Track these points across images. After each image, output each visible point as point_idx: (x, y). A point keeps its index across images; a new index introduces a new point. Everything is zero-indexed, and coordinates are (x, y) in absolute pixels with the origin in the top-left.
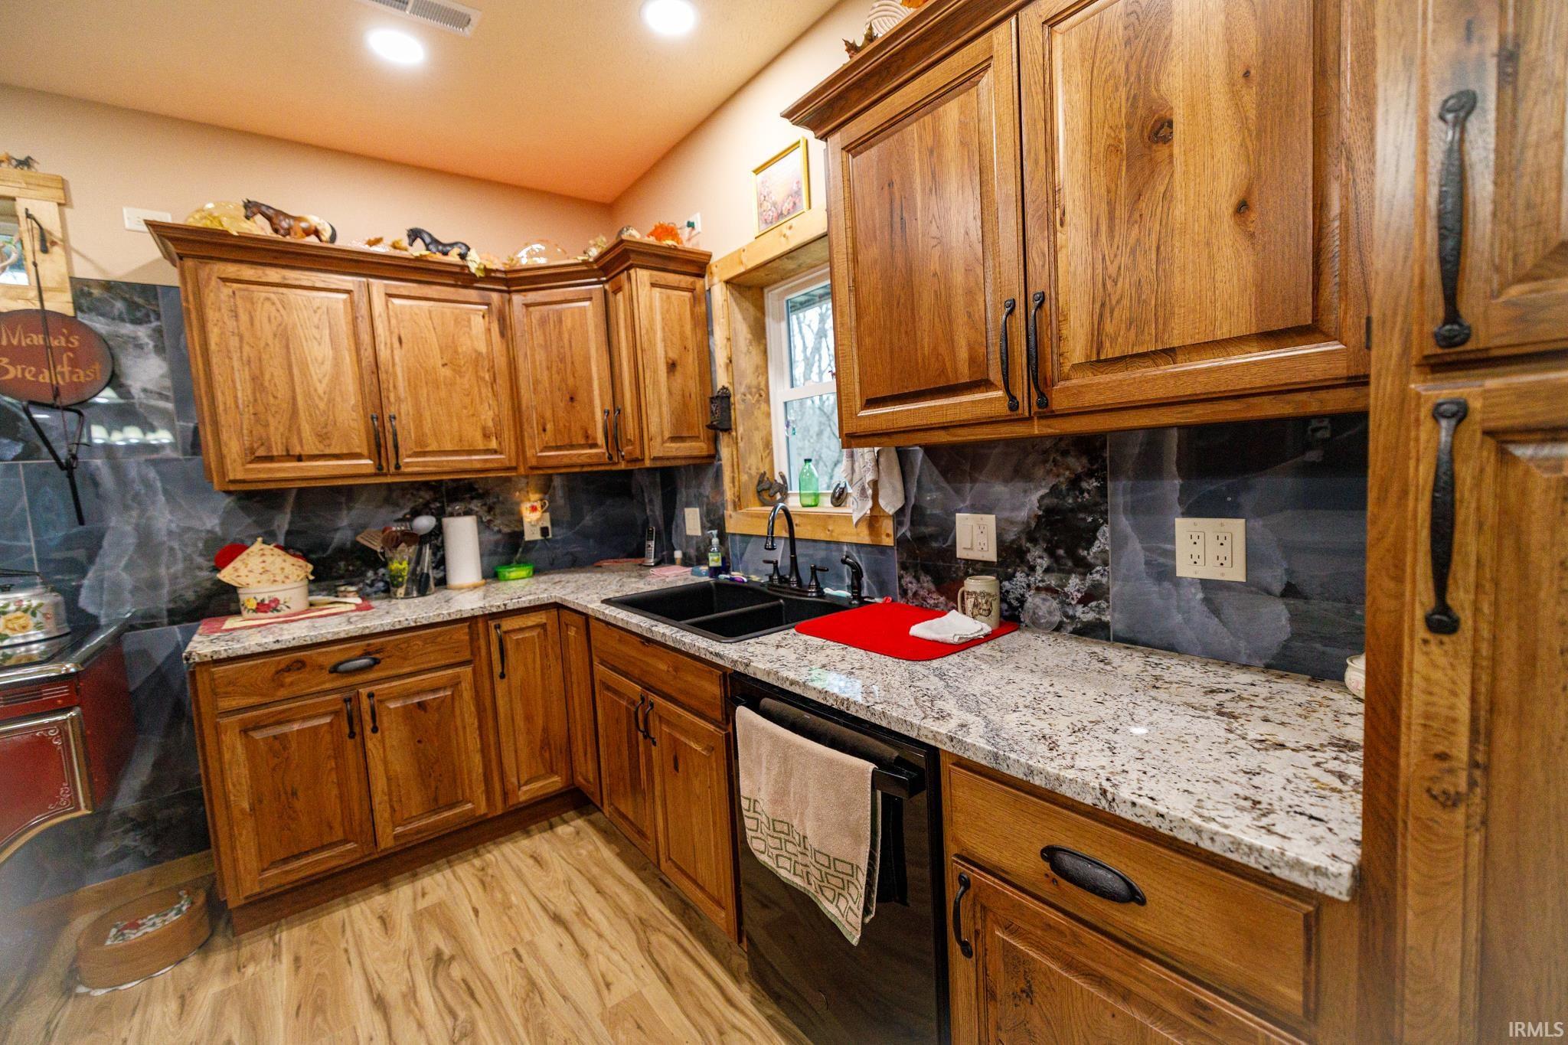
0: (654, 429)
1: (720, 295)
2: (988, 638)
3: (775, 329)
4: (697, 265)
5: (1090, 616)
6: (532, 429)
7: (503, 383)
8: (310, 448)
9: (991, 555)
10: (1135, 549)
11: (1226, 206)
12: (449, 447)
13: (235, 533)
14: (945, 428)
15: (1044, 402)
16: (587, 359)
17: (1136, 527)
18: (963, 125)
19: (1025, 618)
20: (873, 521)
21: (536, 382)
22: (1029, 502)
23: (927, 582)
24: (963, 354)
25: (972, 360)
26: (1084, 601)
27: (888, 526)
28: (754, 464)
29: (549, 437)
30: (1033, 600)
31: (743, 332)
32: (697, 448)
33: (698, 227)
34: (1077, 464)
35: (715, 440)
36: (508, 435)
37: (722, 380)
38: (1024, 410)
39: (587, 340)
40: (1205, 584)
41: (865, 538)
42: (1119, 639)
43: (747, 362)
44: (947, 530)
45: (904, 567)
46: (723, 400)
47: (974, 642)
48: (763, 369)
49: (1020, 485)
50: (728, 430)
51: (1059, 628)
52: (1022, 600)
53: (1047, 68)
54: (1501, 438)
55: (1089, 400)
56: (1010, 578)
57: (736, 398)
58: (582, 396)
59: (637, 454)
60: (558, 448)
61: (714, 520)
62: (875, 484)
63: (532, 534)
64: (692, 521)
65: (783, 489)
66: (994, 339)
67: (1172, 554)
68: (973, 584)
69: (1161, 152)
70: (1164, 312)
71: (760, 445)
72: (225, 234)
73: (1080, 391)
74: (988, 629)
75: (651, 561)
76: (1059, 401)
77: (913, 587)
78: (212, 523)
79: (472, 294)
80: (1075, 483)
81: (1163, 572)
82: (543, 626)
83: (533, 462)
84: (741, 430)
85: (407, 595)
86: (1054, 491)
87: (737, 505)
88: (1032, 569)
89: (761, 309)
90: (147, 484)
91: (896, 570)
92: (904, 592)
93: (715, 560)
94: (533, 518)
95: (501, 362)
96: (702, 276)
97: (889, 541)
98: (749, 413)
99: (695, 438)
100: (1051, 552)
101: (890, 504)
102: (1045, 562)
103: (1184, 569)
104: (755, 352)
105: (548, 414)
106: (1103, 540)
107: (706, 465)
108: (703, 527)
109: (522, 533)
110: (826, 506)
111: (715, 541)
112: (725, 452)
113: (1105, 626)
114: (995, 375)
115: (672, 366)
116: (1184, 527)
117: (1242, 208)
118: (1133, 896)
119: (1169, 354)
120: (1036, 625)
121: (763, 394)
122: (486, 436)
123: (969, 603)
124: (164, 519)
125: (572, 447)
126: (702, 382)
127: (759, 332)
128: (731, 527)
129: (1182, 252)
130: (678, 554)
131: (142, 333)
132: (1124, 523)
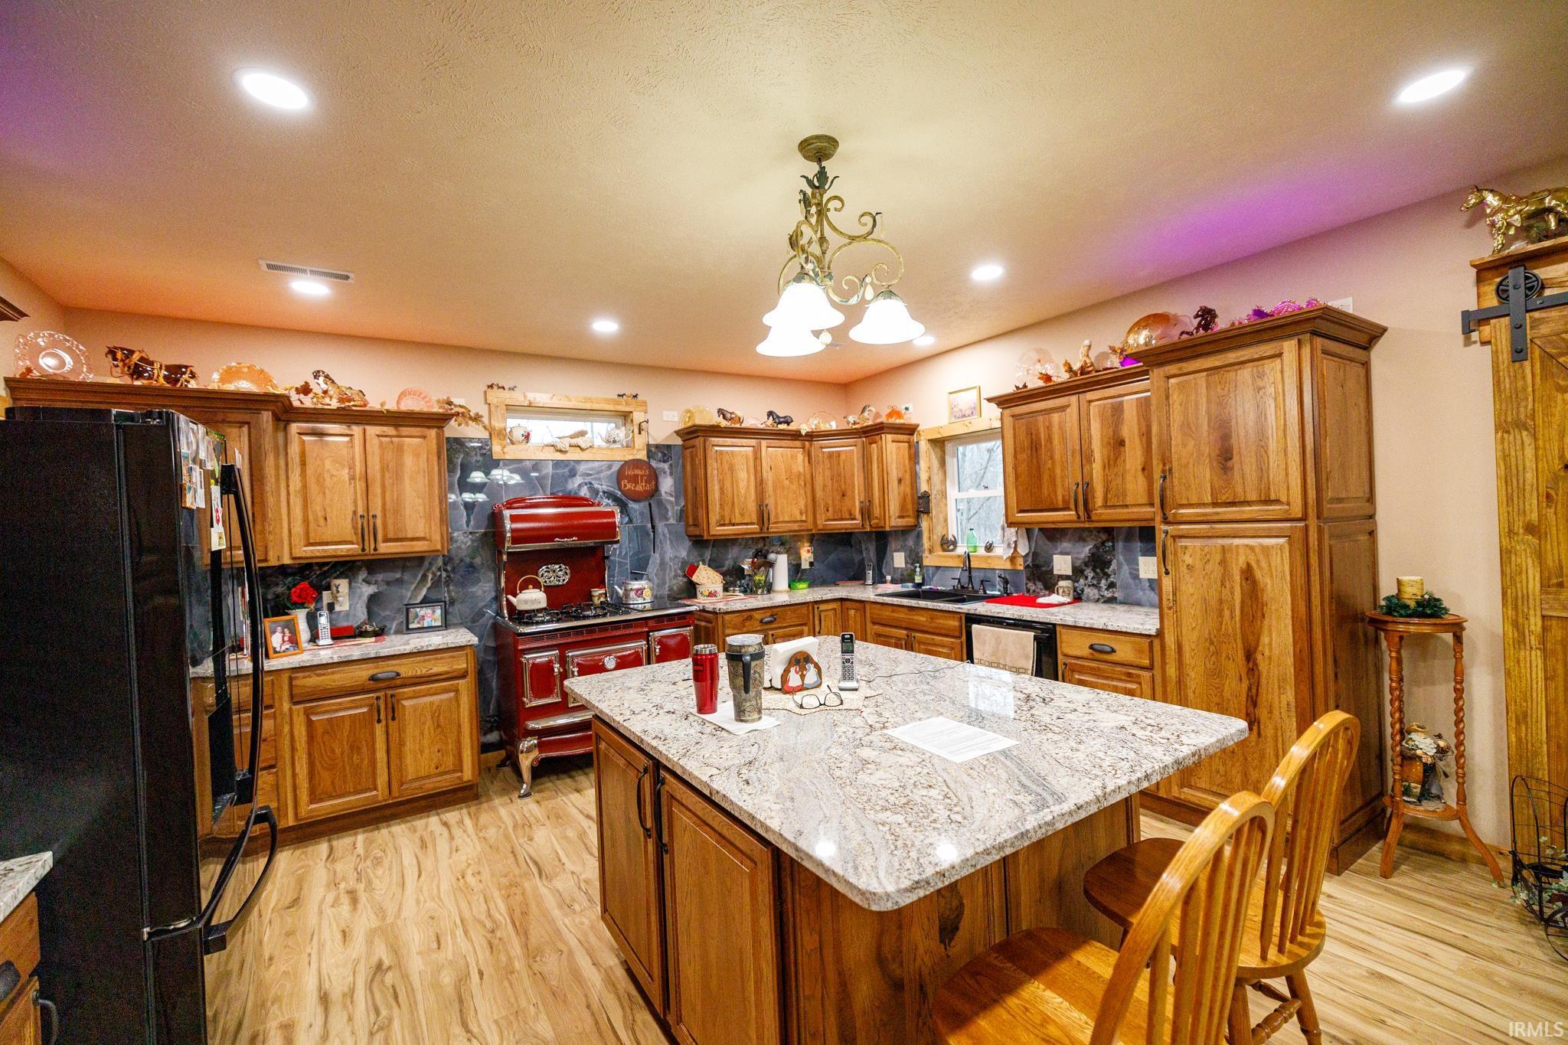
0: (892, 512)
1: (924, 446)
2: (1069, 603)
3: (950, 462)
4: (911, 430)
5: (1110, 595)
6: (821, 510)
7: (809, 486)
8: (737, 521)
9: (1070, 573)
10: (1125, 568)
11: (1140, 468)
12: (787, 519)
13: (692, 559)
14: (1053, 523)
15: (1089, 517)
16: (853, 475)
17: (1126, 560)
18: (1060, 422)
19: (1084, 597)
20: (1012, 559)
21: (825, 486)
22: (1085, 551)
23: (1040, 585)
24: (1060, 498)
25: (1064, 501)
26: (1107, 589)
27: (1020, 561)
28: (939, 532)
29: (830, 514)
30: (1087, 590)
31: (936, 463)
32: (910, 521)
33: (911, 409)
34: (1104, 537)
35: (918, 517)
36: (810, 513)
37: (924, 487)
38: (1082, 519)
39: (852, 464)
40: (1150, 580)
41: (1008, 566)
42: (1121, 603)
43: (937, 479)
44: (1049, 562)
45: (1028, 579)
46: (926, 497)
47: (1064, 604)
48: (944, 482)
49: (1081, 544)
50: (927, 512)
51: (1098, 601)
52: (1082, 591)
53: (1088, 414)
54: (1174, 537)
55: (1103, 517)
56: (1077, 581)
57: (932, 497)
58: (849, 493)
59: (882, 524)
60: (834, 520)
61: (915, 558)
62: (1016, 542)
63: (805, 565)
64: (899, 560)
65: (954, 543)
66: (1072, 495)
67: (1138, 570)
68: (1062, 583)
69: (1122, 449)
70: (1124, 495)
71: (942, 519)
72: (718, 426)
73: (1101, 514)
74: (1069, 600)
75: (870, 582)
76: (1094, 518)
77: (1033, 588)
78: (684, 554)
79: (798, 443)
80: (1103, 543)
81: (1135, 576)
82: (835, 609)
83: (820, 527)
84: (934, 512)
85: (762, 594)
86: (1095, 546)
87: (931, 551)
88: (1087, 578)
89: (944, 452)
90: (664, 535)
91: (1025, 581)
92: (1028, 591)
93: (918, 579)
94: (806, 555)
95: (808, 476)
96: (912, 434)
97: (1022, 568)
98: (938, 505)
99: (908, 516)
100: (1094, 570)
101: (1023, 550)
102: (1091, 575)
103: (1142, 575)
104: (941, 474)
105: (830, 502)
106: (1114, 566)
107: (912, 531)
108: (906, 563)
109: (800, 565)
110: (982, 551)
111: (918, 569)
112: (924, 524)
113: (1116, 598)
114: (1072, 506)
115: (900, 481)
116: (1142, 560)
117: (1143, 469)
118: (1113, 651)
119: (1127, 506)
120: (1088, 600)
121: (944, 494)
122: (801, 514)
123: (1061, 591)
124: (670, 553)
125: (842, 519)
126: (912, 489)
127: (943, 463)
128: (926, 562)
129: (1129, 477)
130: (889, 578)
131: (666, 466)
132: (1121, 558)
